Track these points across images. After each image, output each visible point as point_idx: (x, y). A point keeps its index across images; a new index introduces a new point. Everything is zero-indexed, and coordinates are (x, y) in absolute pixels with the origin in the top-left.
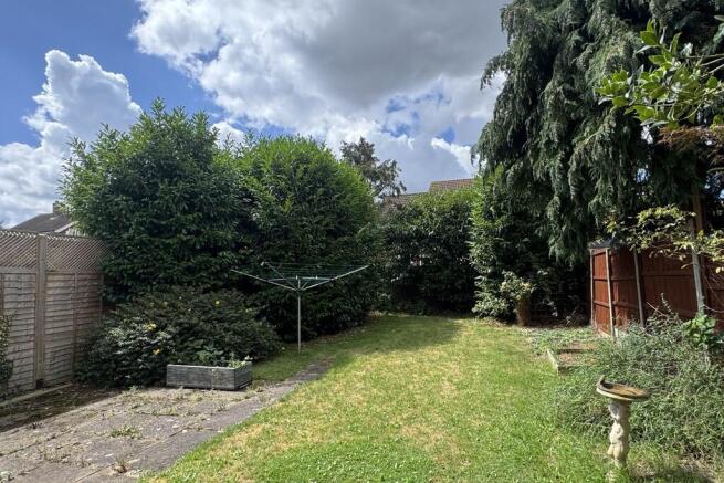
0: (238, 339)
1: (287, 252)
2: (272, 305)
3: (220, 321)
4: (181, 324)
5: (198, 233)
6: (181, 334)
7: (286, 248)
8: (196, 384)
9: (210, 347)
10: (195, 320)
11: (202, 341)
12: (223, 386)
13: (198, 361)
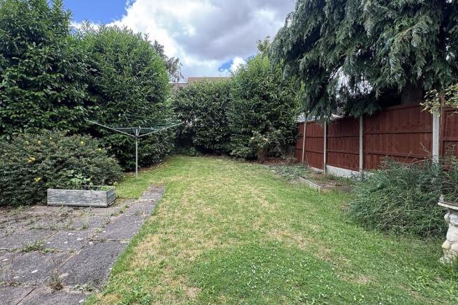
0: (99, 170)
1: (125, 110)
2: (113, 146)
3: (85, 156)
4: (55, 158)
5: (58, 90)
6: (55, 166)
7: (124, 106)
8: (74, 203)
9: (80, 175)
10: (66, 155)
11: (73, 171)
12: (97, 204)
13: (72, 186)
